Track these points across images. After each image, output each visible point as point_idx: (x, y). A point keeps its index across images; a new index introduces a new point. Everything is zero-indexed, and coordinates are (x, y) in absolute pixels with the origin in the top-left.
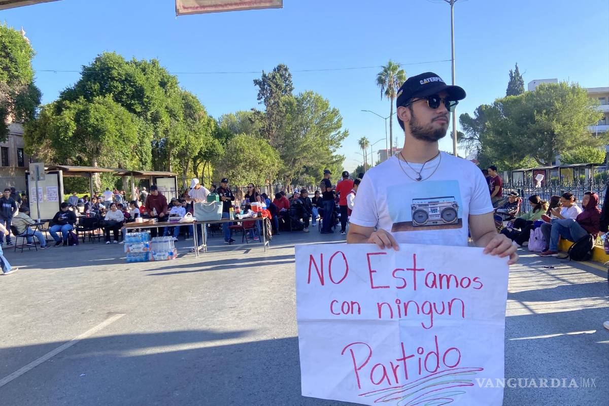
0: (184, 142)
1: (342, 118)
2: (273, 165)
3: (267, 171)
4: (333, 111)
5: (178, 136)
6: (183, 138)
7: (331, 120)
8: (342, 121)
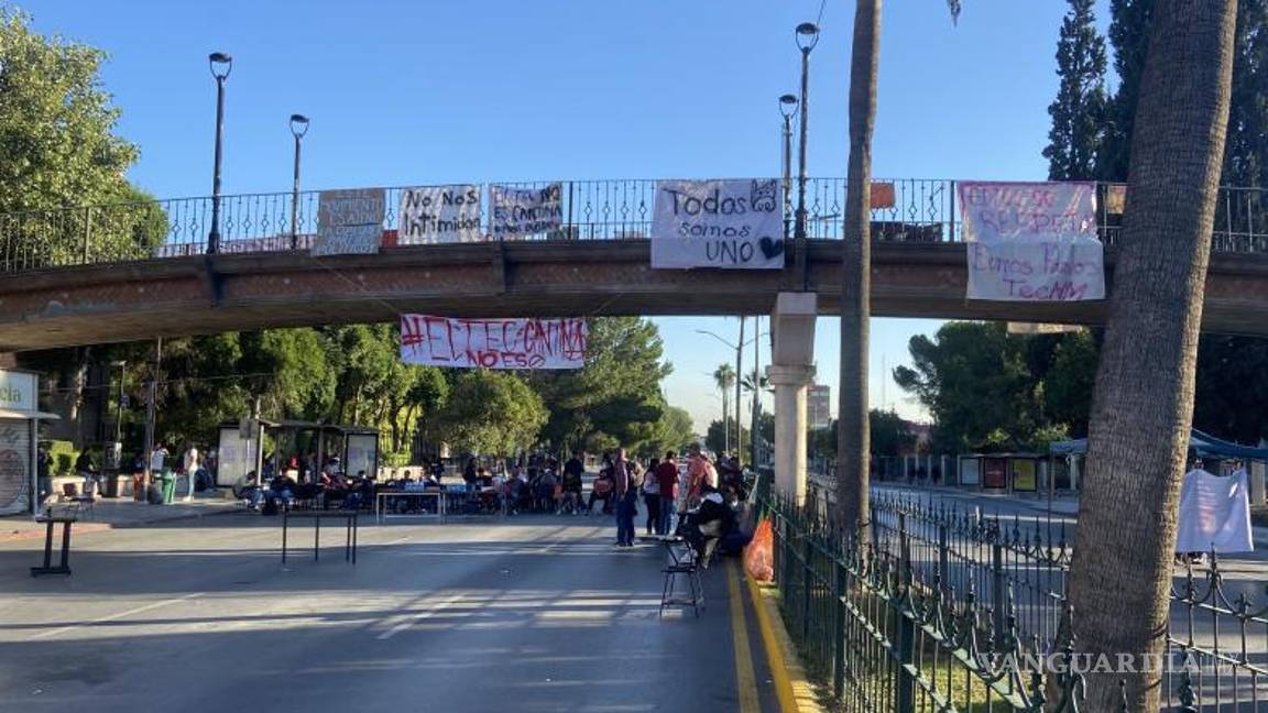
0: (386, 374)
1: (662, 342)
2: (530, 420)
3: (519, 428)
4: (647, 328)
5: (378, 365)
6: (385, 369)
7: (642, 343)
8: (663, 346)
